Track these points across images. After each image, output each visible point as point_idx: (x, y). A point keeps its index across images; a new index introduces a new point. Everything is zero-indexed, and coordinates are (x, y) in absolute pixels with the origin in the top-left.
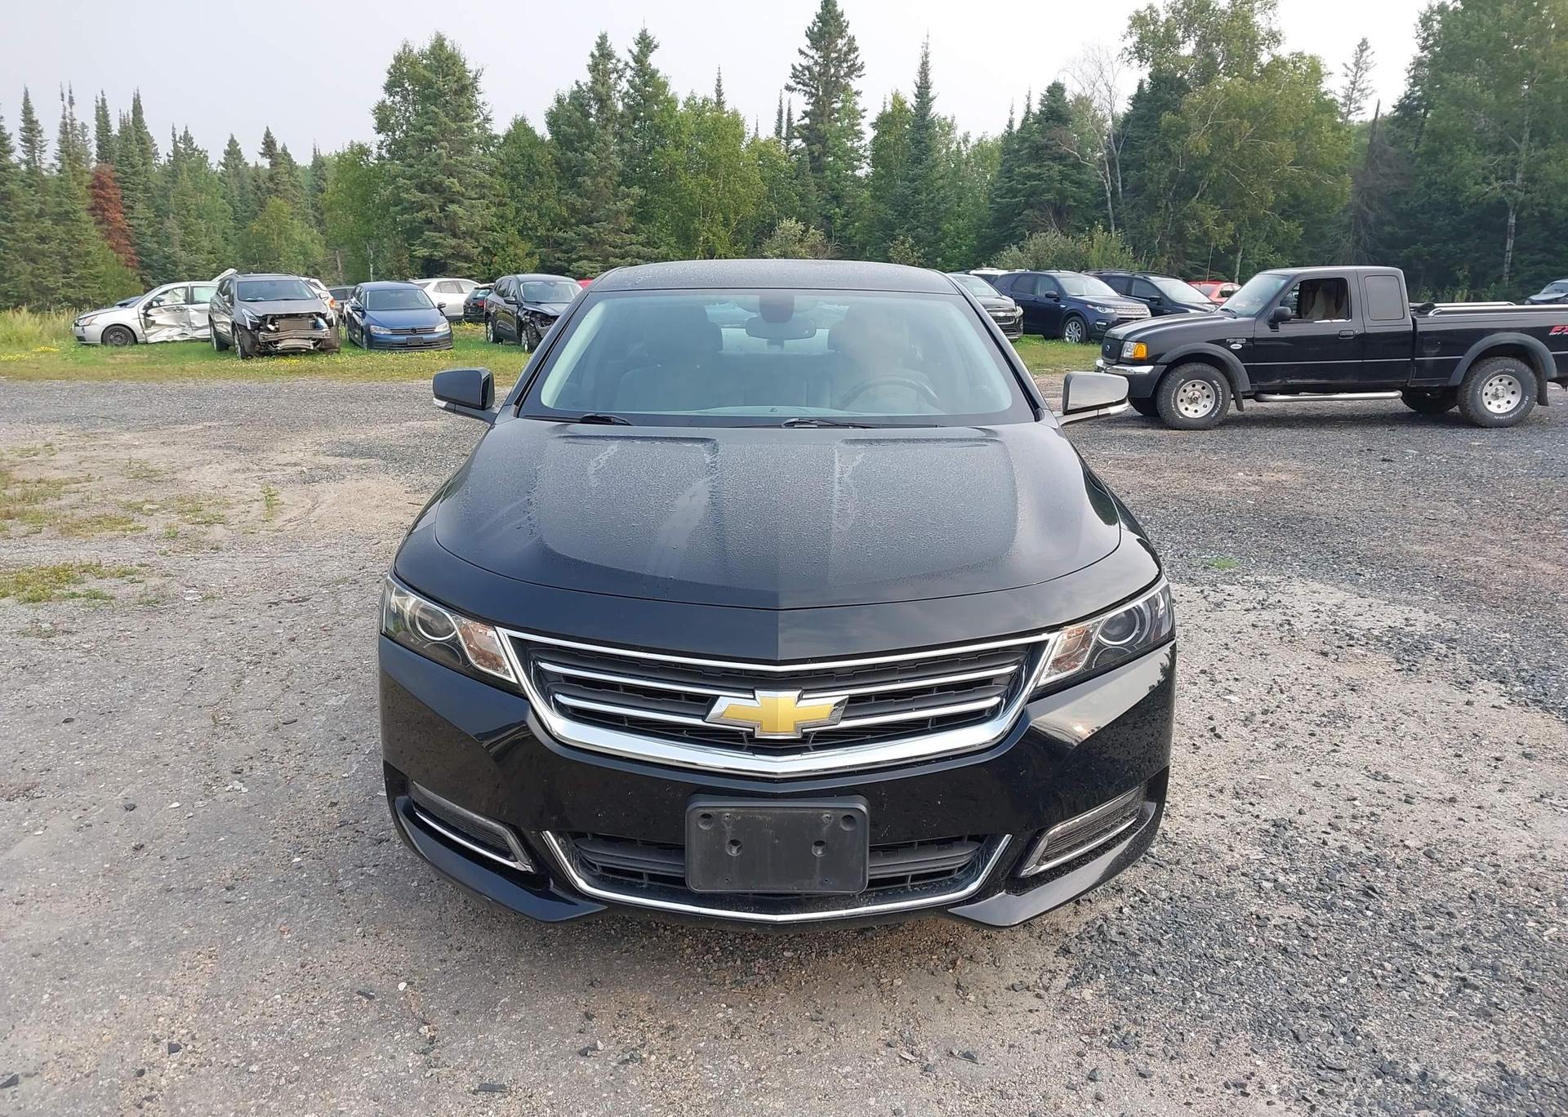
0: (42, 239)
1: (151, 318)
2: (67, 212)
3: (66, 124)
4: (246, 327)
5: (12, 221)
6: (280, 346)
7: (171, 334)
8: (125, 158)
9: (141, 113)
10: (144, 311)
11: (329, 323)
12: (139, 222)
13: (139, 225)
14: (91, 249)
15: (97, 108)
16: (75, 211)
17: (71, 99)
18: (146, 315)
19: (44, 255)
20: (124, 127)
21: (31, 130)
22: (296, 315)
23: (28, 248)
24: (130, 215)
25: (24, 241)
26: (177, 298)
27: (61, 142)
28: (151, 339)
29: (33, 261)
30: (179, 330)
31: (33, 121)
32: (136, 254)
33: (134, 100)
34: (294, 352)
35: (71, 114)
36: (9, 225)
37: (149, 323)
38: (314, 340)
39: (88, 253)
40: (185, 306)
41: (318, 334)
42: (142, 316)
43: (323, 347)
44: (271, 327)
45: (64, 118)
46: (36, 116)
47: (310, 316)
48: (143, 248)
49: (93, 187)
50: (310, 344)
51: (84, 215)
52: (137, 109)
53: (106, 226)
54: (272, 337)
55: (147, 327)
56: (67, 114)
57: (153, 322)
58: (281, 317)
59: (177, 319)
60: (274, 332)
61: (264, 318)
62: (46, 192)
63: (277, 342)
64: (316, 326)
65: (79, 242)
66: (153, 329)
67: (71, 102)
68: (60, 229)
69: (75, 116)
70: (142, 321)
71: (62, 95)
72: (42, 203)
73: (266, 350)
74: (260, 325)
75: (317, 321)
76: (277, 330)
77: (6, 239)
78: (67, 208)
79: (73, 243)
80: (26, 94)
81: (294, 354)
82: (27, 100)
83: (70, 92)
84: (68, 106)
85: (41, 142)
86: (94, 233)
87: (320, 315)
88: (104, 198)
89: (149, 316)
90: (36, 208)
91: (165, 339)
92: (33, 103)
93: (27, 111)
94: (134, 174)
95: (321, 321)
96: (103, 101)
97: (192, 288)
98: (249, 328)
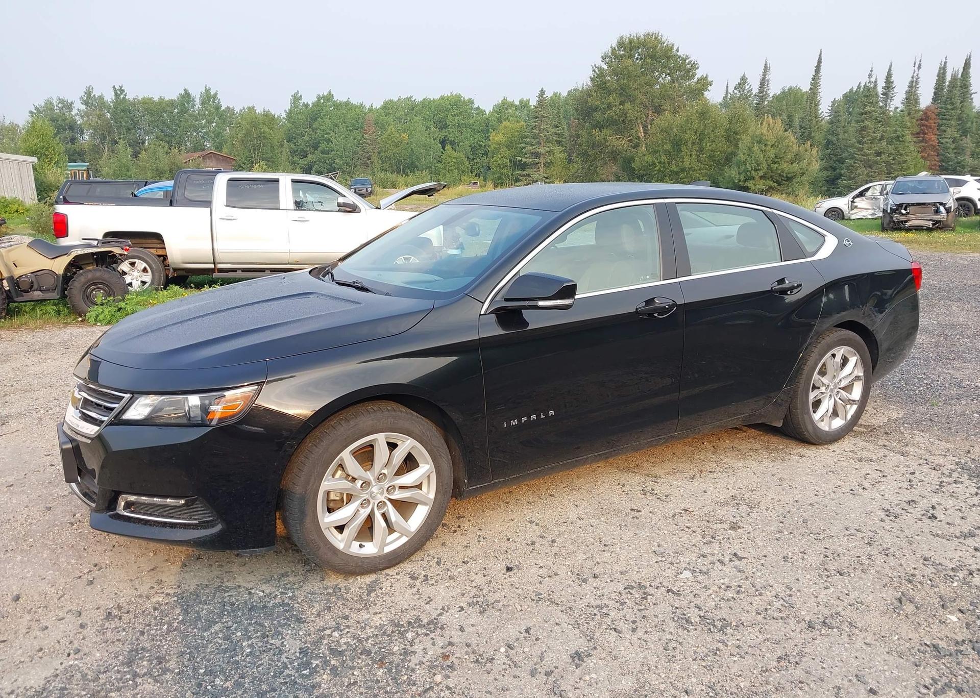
0: (879, 154)
1: (855, 204)
2: (898, 137)
3: (912, 82)
4: (887, 211)
5: (863, 144)
6: (908, 224)
7: (866, 214)
8: (950, 99)
9: (969, 68)
10: (852, 200)
11: (948, 210)
12: (947, 140)
13: (947, 142)
14: (907, 159)
15: (940, 68)
16: (903, 136)
17: (920, 65)
18: (853, 202)
19: (877, 163)
20: (954, 78)
21: (888, 87)
22: (924, 204)
23: (869, 160)
24: (943, 136)
25: (868, 155)
26: (876, 191)
27: (907, 93)
28: (853, 217)
29: (870, 167)
30: (872, 212)
31: (891, 82)
32: (940, 161)
33: (966, 60)
34: (918, 229)
35: (918, 74)
36: (861, 146)
37: (853, 207)
38: (934, 221)
39: (905, 162)
40: (879, 197)
41: (937, 217)
42: (850, 203)
43: (939, 226)
44: (903, 212)
45: (912, 78)
46: (893, 79)
47: (934, 204)
48: (946, 157)
49: (922, 120)
50: (930, 224)
51: (909, 138)
52: (967, 65)
53: (923, 144)
54: (903, 218)
55: (852, 209)
56: (915, 75)
57: (856, 207)
58: (913, 205)
59: (872, 205)
60: (904, 214)
61: (900, 205)
62: (888, 125)
63: (906, 222)
64: (937, 212)
65: (901, 155)
66: (855, 210)
67: (919, 67)
68: (891, 148)
69: (919, 76)
70: (850, 205)
71: (915, 64)
72: (884, 132)
73: (898, 227)
74: (897, 210)
75: (938, 209)
76: (908, 213)
77: (857, 154)
78: (898, 134)
79: (898, 155)
80: (891, 66)
81: (916, 230)
82: (890, 70)
83: (920, 61)
84: (916, 70)
85: (892, 94)
86: (912, 148)
87: (941, 204)
88: (926, 126)
89: (854, 202)
90: (879, 135)
91: (862, 217)
92: (893, 71)
93: (889, 75)
94: (953, 109)
95: (942, 209)
96: (945, 63)
97: (886, 185)
98: (889, 212)
